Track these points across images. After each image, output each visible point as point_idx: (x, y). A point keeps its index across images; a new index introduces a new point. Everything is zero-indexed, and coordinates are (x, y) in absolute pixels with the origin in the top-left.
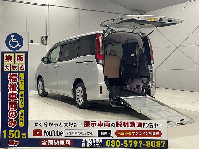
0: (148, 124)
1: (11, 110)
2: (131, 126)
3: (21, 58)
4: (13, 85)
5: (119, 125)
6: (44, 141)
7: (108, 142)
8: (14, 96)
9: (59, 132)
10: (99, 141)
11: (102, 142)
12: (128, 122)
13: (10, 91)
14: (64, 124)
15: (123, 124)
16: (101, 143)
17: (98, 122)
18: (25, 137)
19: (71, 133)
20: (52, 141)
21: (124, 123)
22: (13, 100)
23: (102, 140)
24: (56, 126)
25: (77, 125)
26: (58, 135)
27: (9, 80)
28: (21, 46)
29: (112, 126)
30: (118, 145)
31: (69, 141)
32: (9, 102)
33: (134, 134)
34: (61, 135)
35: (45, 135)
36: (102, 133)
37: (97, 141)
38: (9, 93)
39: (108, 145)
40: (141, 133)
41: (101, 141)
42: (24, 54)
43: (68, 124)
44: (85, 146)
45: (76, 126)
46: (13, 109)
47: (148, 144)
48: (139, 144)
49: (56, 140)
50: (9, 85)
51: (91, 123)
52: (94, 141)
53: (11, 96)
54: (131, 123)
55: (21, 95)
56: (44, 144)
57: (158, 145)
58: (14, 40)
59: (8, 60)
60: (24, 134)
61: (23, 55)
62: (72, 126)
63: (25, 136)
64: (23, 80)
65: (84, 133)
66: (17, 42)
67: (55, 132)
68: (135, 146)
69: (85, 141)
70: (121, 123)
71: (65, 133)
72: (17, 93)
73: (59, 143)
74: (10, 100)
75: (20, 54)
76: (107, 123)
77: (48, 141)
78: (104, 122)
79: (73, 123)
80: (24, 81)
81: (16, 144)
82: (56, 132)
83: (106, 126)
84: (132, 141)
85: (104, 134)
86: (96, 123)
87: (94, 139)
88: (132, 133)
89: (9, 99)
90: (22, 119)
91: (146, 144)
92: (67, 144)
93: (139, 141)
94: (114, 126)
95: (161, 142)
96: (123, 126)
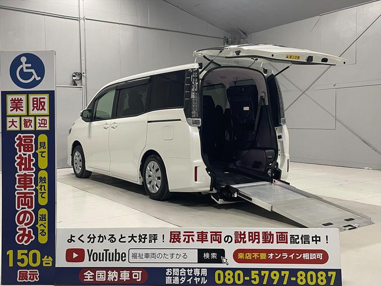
0: (300, 237)
1: (22, 208)
2: (265, 241)
3: (41, 103)
4: (26, 158)
5: (240, 240)
6: (88, 272)
7: (219, 274)
8: (28, 181)
9: (117, 255)
10: (200, 272)
11: (206, 273)
12: (259, 233)
13: (20, 170)
14: (129, 237)
15: (249, 236)
16: (205, 276)
17: (197, 233)
18: (49, 264)
19: (143, 256)
20: (105, 272)
21: (251, 234)
22: (25, 189)
23: (206, 269)
24: (113, 242)
25: (155, 239)
26: (117, 259)
27: (18, 148)
29: (226, 240)
30: (239, 280)
31: (139, 273)
32: (18, 193)
33: (272, 258)
34: (122, 260)
35: (90, 260)
36: (206, 256)
37: (197, 272)
38: (18, 176)
39: (219, 280)
40: (285, 255)
41: (204, 272)
42: (46, 96)
43: (136, 237)
44: (172, 281)
45: (153, 241)
46: (25, 208)
47: (301, 279)
48: (282, 278)
49: (112, 269)
50: (18, 158)
51: (184, 235)
52: (190, 272)
53: (22, 181)
54: (265, 236)
55: (41, 178)
56: (87, 279)
57: (322, 281)
58: (27, 68)
59: (14, 108)
60: (48, 258)
61: (44, 98)
62: (144, 242)
63: (51, 262)
64: (45, 148)
65: (169, 257)
66: (33, 71)
67: (110, 253)
68: (275, 283)
69: (172, 272)
70: (244, 234)
71: (131, 255)
72: (32, 175)
73: (119, 277)
74: (19, 190)
75: (38, 96)
76: (216, 235)
77: (97, 272)
78: (211, 232)
79: (146, 235)
80: (46, 150)
81: (33, 279)
82: (113, 253)
83: (214, 241)
84: (267, 273)
85: (210, 257)
86: (194, 235)
87: (190, 268)
88: (267, 256)
89: (18, 187)
90: (42, 227)
91: (297, 278)
92: (136, 278)
93: (283, 273)
94: (230, 240)
95: (327, 274)
96: (249, 241)
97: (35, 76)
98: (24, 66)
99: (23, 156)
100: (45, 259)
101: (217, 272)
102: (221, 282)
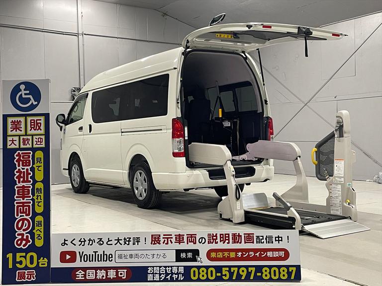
0: (265, 238)
1: (21, 216)
2: (235, 241)
3: (37, 124)
4: (24, 172)
5: (212, 241)
6: (79, 271)
7: (194, 271)
8: (26, 192)
9: (105, 256)
10: (178, 270)
11: (183, 271)
12: (229, 234)
13: (19, 182)
14: (115, 240)
15: (221, 238)
16: (182, 273)
17: (175, 235)
19: (128, 257)
20: (94, 271)
21: (222, 236)
22: (23, 199)
23: (183, 267)
24: (101, 245)
25: (138, 242)
26: (105, 260)
27: (17, 163)
28: (36, 103)
29: (200, 241)
30: (212, 276)
31: (124, 272)
32: (17, 203)
33: (240, 256)
34: (109, 261)
35: (81, 261)
36: (183, 255)
37: (175, 270)
38: (17, 187)
39: (194, 276)
41: (182, 270)
42: (43, 118)
43: (121, 240)
44: (154, 278)
45: (136, 243)
46: (23, 216)
47: (265, 274)
48: (249, 274)
49: (101, 268)
50: (17, 172)
51: (163, 238)
52: (169, 270)
53: (21, 192)
54: (235, 237)
55: (37, 189)
56: (79, 277)
57: (284, 275)
58: (25, 94)
59: (14, 128)
60: (43, 259)
61: (41, 120)
62: (129, 244)
63: (46, 263)
65: (151, 257)
66: (30, 96)
67: (98, 255)
68: (243, 278)
69: (153, 270)
70: (216, 236)
71: (117, 256)
72: (30, 187)
73: (107, 275)
74: (18, 200)
75: (35, 118)
76: (191, 237)
77: (87, 271)
78: (187, 235)
79: (130, 238)
80: (42, 164)
81: (30, 279)
82: (101, 255)
83: (190, 242)
84: (236, 269)
85: (186, 255)
86: (172, 238)
87: (169, 267)
88: (236, 254)
89: (17, 197)
90: (39, 233)
91: (262, 273)
92: (121, 276)
93: (250, 269)
94: (203, 242)
95: (288, 270)
96: (221, 242)
97: (32, 101)
98: (23, 92)
99: (21, 170)
100: (41, 260)
101: (192, 270)
102: (196, 278)
